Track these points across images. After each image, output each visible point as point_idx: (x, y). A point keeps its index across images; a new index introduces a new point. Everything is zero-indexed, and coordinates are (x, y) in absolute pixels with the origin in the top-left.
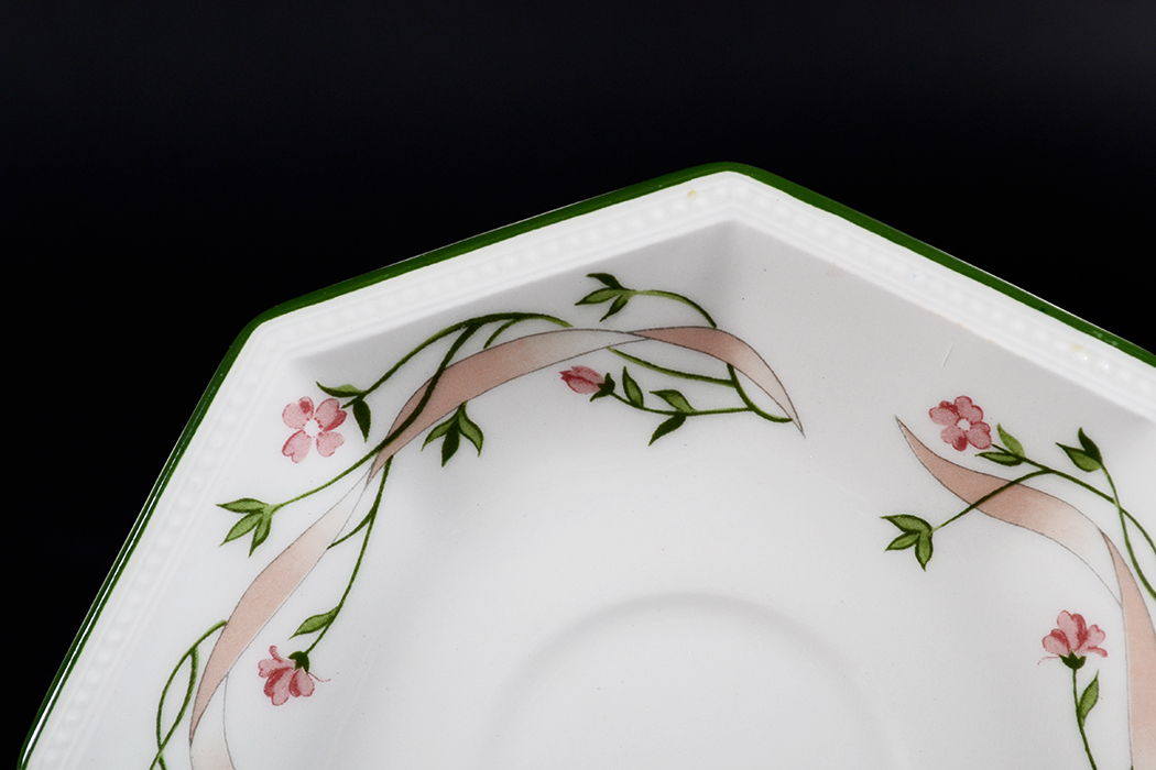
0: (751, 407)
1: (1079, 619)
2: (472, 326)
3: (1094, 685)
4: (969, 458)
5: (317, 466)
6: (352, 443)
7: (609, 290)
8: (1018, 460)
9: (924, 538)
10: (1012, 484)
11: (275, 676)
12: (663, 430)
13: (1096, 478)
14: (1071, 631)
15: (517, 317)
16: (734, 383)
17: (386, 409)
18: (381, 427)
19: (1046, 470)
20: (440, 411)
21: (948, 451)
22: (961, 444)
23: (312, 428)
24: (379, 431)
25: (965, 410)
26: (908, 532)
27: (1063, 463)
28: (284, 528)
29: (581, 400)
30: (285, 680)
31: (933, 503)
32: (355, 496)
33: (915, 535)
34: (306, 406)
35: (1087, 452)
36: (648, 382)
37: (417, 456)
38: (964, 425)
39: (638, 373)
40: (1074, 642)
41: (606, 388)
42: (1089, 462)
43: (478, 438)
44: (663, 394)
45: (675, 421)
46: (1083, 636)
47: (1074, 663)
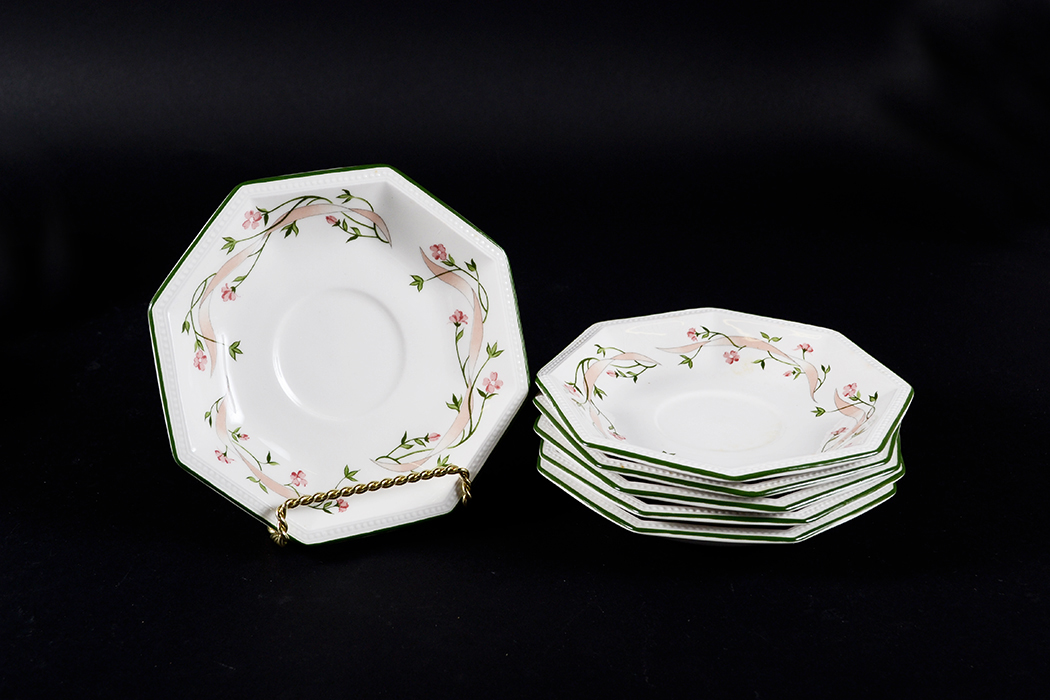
0: (378, 237)
1: (461, 313)
2: (305, 198)
3: (462, 332)
4: (438, 262)
5: (250, 232)
6: (261, 226)
7: (347, 195)
8: (453, 265)
9: (420, 284)
10: (449, 271)
11: (226, 292)
12: (351, 239)
13: (473, 274)
14: (458, 316)
15: (319, 198)
16: (374, 229)
17: (273, 218)
18: (271, 223)
19: (460, 269)
20: (288, 222)
21: (433, 259)
22: (437, 258)
23: (252, 220)
24: (269, 224)
25: (441, 248)
26: (416, 281)
27: (466, 268)
28: (238, 248)
29: (330, 225)
30: (228, 294)
31: (425, 274)
32: (258, 242)
33: (418, 282)
34: (251, 213)
35: (473, 266)
36: (350, 224)
37: (278, 233)
38: (439, 252)
39: (348, 221)
40: (458, 318)
41: (338, 224)
42: (473, 268)
43: (297, 231)
44: (353, 228)
45: (356, 237)
46: (461, 318)
47: (457, 325)
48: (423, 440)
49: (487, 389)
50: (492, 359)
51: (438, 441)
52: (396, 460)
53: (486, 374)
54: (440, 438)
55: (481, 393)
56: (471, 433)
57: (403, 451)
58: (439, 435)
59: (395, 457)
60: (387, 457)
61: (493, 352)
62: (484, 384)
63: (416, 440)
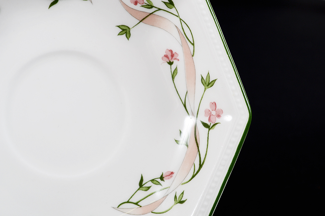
1: (171, 51)
3: (176, 69)
4: (138, 7)
8: (152, 7)
9: (128, 32)
10: (151, 14)
12: (52, 4)
13: (173, 10)
14: (169, 55)
19: (160, 9)
21: (132, 6)
22: (136, 3)
26: (123, 30)
27: (164, 7)
31: (130, 21)
33: (125, 31)
35: (170, 3)
40: (170, 57)
42: (171, 6)
45: (55, 2)
46: (172, 56)
47: (171, 63)
48: (159, 180)
49: (209, 120)
50: (209, 90)
51: (173, 178)
52: (136, 204)
53: (206, 106)
54: (174, 175)
55: (205, 125)
56: (201, 166)
57: (142, 194)
58: (172, 173)
59: (134, 200)
60: (128, 202)
61: (208, 83)
62: (206, 115)
63: (152, 181)
